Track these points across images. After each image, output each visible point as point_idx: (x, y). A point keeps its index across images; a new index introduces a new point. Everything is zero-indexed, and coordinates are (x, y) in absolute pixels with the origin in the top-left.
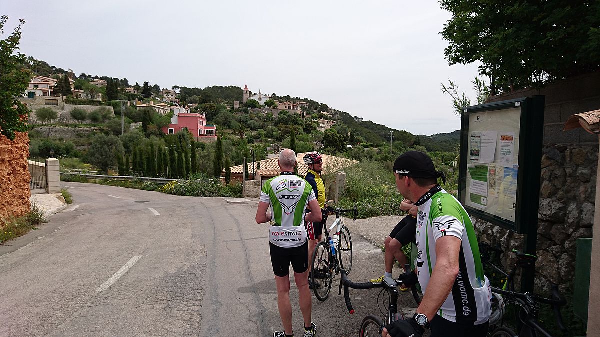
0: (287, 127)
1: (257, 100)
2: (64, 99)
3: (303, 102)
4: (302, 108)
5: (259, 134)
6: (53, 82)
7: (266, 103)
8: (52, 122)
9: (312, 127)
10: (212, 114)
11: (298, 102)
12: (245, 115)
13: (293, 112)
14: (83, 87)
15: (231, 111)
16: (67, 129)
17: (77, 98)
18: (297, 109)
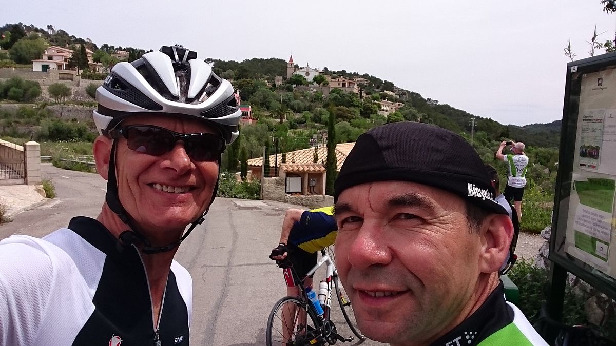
0: (339, 110)
1: (304, 75)
2: (80, 74)
3: (362, 79)
4: (361, 86)
5: (304, 117)
6: (68, 53)
7: (315, 79)
8: (66, 100)
9: (371, 110)
10: (248, 92)
11: (356, 79)
12: (288, 93)
13: (348, 90)
14: (101, 60)
15: (271, 89)
16: (82, 109)
17: (95, 73)
18: (353, 87)
